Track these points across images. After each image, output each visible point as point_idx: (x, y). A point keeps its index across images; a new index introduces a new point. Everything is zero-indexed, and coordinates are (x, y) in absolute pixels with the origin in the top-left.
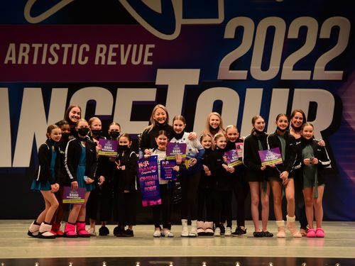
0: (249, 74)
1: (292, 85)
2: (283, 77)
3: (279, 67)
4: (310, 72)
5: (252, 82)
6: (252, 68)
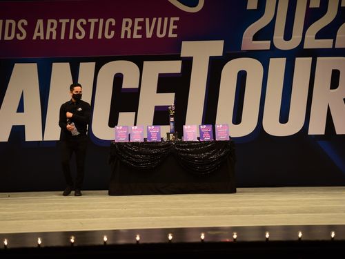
0: (272, 44)
1: (314, 54)
2: (306, 47)
3: (301, 37)
4: (332, 40)
5: (275, 52)
6: (274, 37)
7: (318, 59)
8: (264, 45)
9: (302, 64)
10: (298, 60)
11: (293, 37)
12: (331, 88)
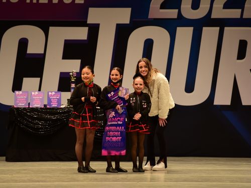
0: (179, 13)
1: (222, 24)
2: (214, 16)
3: (209, 6)
4: (240, 10)
5: (182, 21)
6: (182, 6)
7: (226, 28)
8: (172, 13)
9: (209, 34)
10: (205, 30)
11: (200, 6)
12: (238, 59)
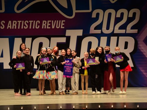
0: (102, 31)
1: (118, 35)
2: (115, 32)
3: (113, 28)
4: (125, 30)
5: (103, 35)
6: (103, 29)
7: (120, 37)
8: (99, 32)
9: (114, 39)
10: (112, 37)
11: (110, 28)
12: (125, 49)
